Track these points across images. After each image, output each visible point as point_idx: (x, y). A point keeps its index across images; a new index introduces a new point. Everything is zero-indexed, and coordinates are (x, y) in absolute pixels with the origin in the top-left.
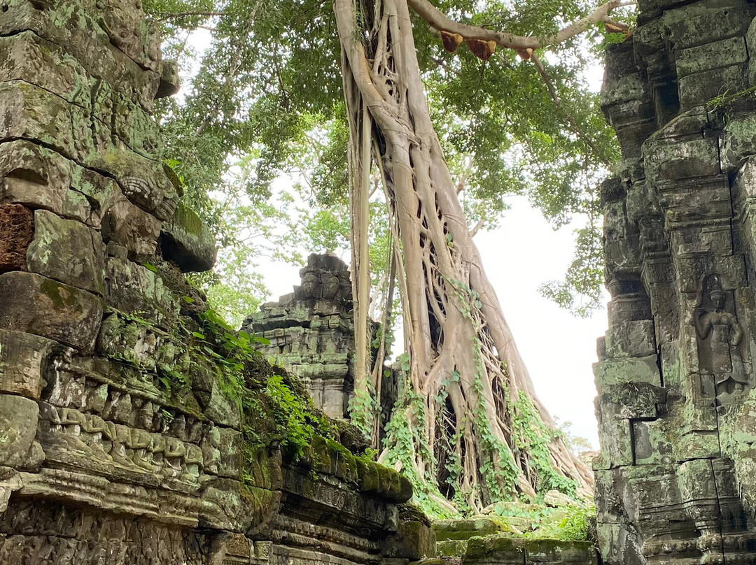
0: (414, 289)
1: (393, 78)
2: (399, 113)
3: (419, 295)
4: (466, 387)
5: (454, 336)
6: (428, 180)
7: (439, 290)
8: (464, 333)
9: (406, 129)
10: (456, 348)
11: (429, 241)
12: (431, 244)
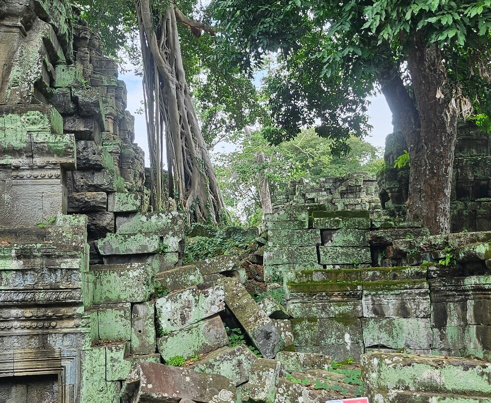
0: (179, 159)
1: (168, 51)
2: (172, 71)
3: (181, 162)
4: (203, 206)
5: (197, 183)
6: (184, 106)
7: (190, 160)
8: (201, 181)
9: (175, 79)
10: (198, 187)
11: (185, 136)
12: (186, 137)
